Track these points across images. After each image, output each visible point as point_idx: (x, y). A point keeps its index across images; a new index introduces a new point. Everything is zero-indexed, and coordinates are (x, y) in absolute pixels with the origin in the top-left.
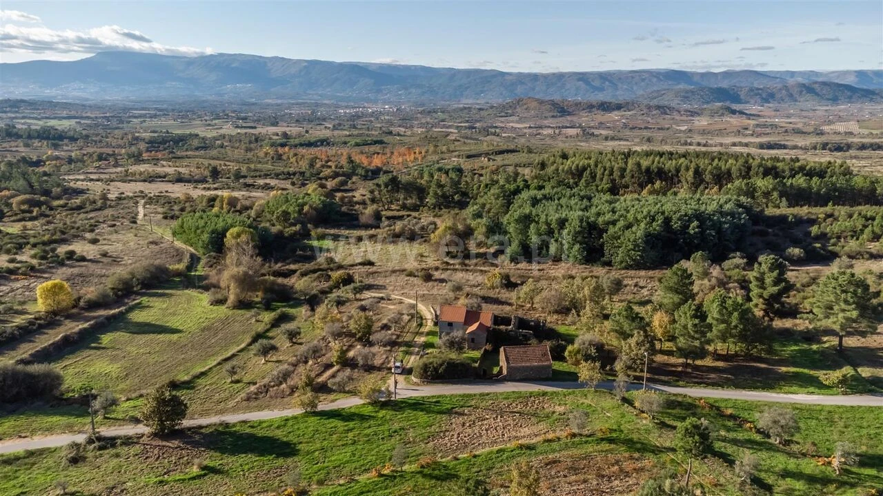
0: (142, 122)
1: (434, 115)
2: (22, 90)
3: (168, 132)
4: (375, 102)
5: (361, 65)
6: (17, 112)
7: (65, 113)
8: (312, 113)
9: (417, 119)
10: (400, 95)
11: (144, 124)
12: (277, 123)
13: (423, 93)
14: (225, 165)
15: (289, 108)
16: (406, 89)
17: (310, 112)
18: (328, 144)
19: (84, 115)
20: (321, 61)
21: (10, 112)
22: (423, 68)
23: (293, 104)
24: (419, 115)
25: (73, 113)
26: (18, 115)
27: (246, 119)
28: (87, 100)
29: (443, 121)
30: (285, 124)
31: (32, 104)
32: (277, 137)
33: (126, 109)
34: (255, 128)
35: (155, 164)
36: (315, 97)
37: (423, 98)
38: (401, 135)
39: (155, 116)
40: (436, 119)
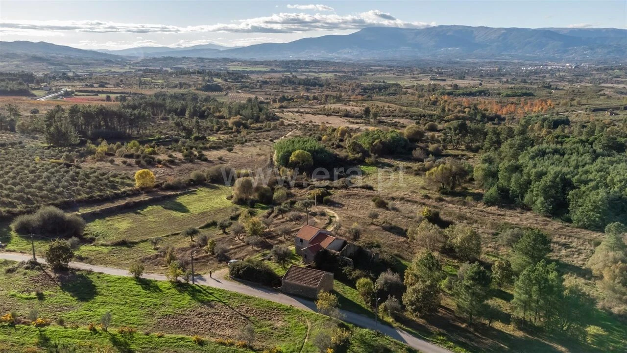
0: (373, 75)
1: (610, 72)
2: (317, 54)
3: (384, 82)
4: (560, 60)
5: (552, 30)
6: (307, 68)
7: (332, 69)
8: (499, 70)
9: (592, 75)
10: (586, 54)
11: (374, 76)
12: (464, 77)
13: (609, 53)
14: (389, 107)
15: (482, 66)
16: (592, 49)
17: (497, 69)
18: (485, 94)
19: (343, 70)
20: (518, 29)
21: (304, 68)
22: (615, 31)
23: (487, 63)
24: (594, 72)
25: (337, 69)
26: (307, 70)
27: (442, 74)
28: (350, 60)
29: (618, 77)
30: (471, 78)
31: (316, 63)
32: (450, 88)
33: (367, 66)
34: (445, 80)
35: (345, 104)
36: (507, 57)
37: (608, 56)
38: (559, 89)
39: (384, 71)
40: (610, 75)
